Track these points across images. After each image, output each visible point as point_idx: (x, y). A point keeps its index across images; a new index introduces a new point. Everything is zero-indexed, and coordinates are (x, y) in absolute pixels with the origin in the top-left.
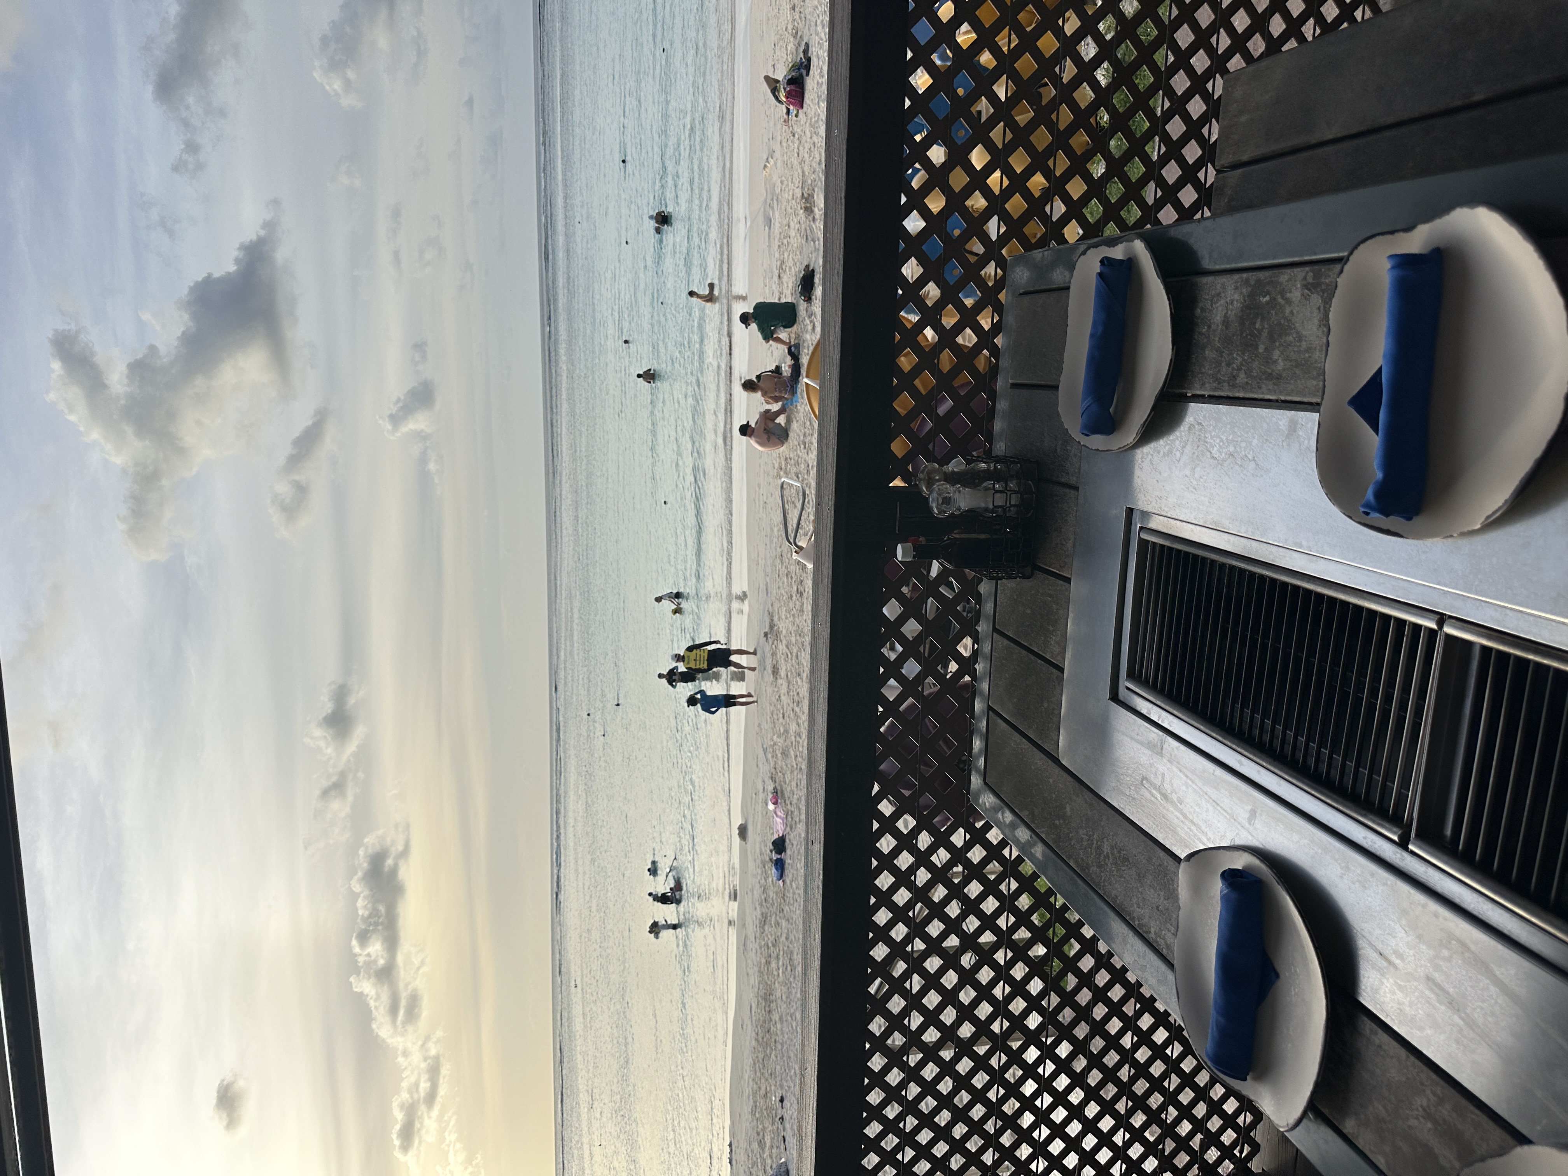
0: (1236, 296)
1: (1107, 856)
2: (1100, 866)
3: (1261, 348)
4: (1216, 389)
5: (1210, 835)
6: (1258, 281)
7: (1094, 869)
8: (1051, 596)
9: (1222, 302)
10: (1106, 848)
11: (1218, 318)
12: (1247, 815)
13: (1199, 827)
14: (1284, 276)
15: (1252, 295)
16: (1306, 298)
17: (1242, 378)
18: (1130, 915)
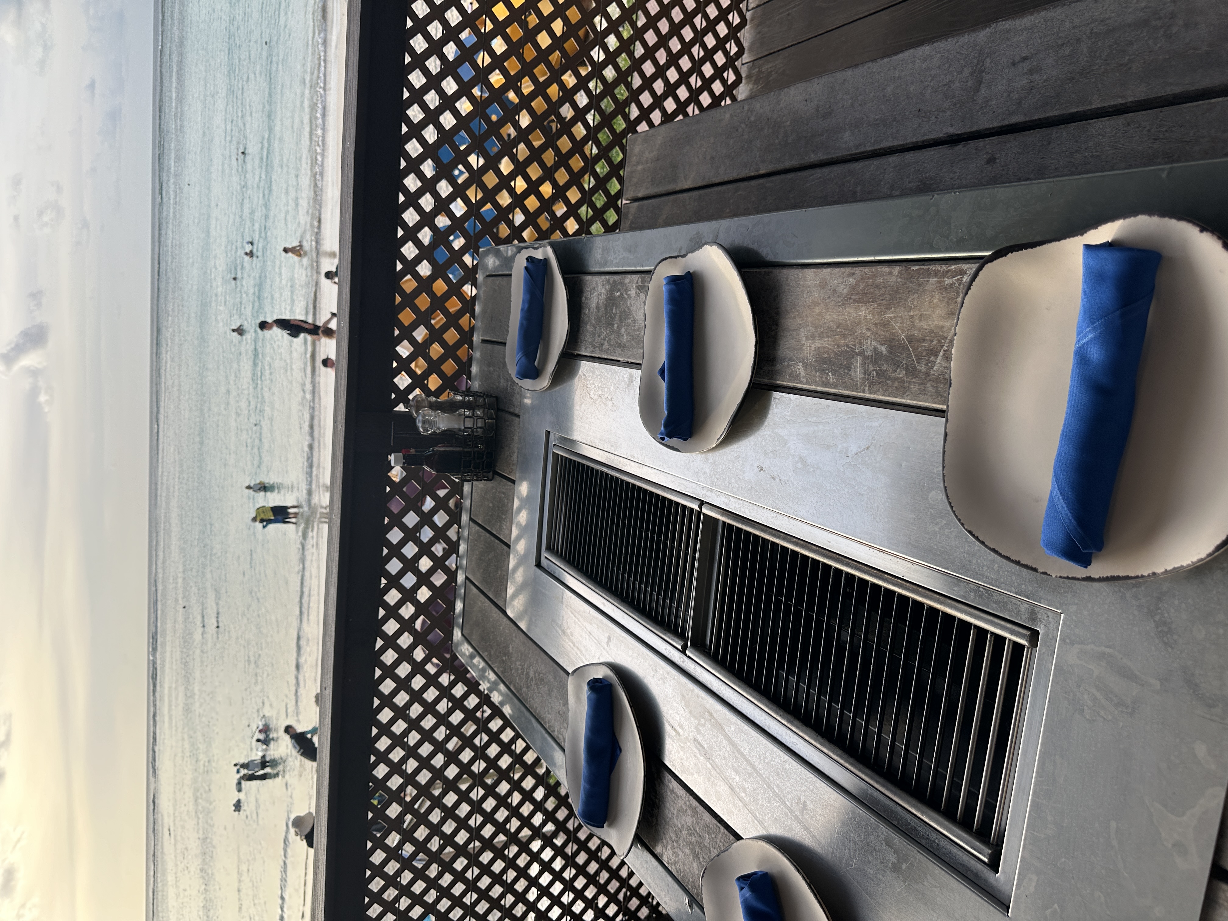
0: (603, 291)
1: (532, 680)
2: (528, 687)
3: (616, 326)
4: (592, 352)
5: (587, 656)
6: (614, 281)
7: (524, 690)
8: (504, 493)
9: (596, 294)
10: (531, 674)
11: (594, 305)
12: (606, 640)
13: (581, 652)
14: (628, 279)
15: (611, 291)
16: (638, 295)
17: (606, 346)
18: (543, 720)
